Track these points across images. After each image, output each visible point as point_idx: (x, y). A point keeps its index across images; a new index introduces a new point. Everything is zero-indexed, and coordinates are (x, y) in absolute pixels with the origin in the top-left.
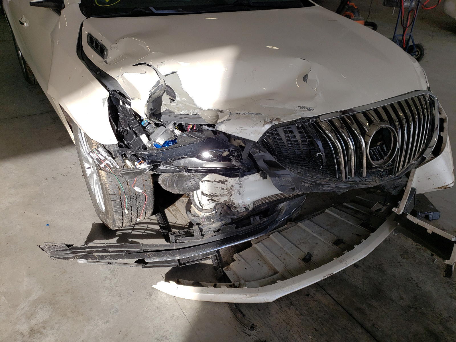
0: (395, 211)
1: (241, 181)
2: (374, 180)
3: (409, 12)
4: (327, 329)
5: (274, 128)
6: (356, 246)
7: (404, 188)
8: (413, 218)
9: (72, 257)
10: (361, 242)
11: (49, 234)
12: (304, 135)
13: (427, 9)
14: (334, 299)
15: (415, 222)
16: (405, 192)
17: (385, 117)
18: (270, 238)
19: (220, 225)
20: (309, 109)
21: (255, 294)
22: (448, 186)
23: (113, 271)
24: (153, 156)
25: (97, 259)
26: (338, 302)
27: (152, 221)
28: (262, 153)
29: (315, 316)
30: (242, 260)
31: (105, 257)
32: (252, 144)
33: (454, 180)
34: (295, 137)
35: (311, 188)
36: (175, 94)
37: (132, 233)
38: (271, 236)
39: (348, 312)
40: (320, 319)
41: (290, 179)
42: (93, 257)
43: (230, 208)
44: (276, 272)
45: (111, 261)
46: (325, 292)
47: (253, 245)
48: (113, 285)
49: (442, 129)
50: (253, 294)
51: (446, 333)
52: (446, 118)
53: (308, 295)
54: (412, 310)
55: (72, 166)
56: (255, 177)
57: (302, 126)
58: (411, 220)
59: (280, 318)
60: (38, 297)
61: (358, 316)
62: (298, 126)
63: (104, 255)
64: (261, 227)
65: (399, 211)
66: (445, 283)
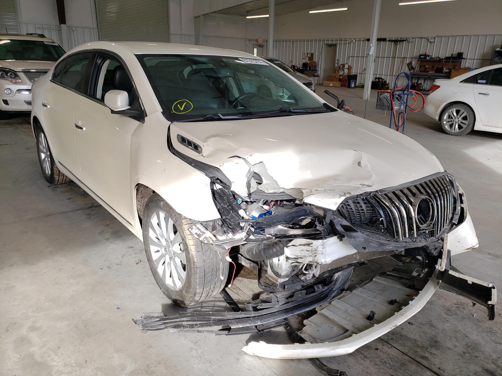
0: (439, 268)
1: (323, 243)
2: (421, 241)
3: (400, 114)
4: (401, 374)
5: (346, 200)
6: (410, 302)
7: (442, 250)
8: (454, 273)
9: (164, 328)
10: (414, 299)
11: (123, 316)
12: (368, 205)
13: (415, 111)
14: (400, 351)
15: (456, 276)
16: (444, 252)
17: (423, 191)
18: (332, 305)
19: (292, 293)
20: (369, 186)
21: (337, 347)
22: (475, 247)
23: (196, 343)
24: (259, 223)
25: (188, 327)
26: (404, 352)
27: (217, 299)
28: (340, 219)
29: (388, 365)
30: (313, 325)
31: (195, 326)
32: (331, 212)
33: (478, 242)
34: (361, 206)
35: (377, 248)
36: (261, 178)
37: (202, 310)
38: (332, 302)
39: (414, 360)
40: (393, 367)
41: (362, 240)
42: (184, 327)
43: (298, 277)
44: (347, 331)
45: (200, 329)
46: (390, 346)
47: (318, 312)
48: (200, 354)
49: (462, 202)
50: (335, 347)
51: (498, 370)
52: (463, 193)
53: (377, 349)
54: (467, 354)
55: (123, 256)
56: (333, 240)
57: (366, 198)
58: (453, 274)
59: (359, 369)
60: (133, 369)
61: (424, 362)
62: (363, 198)
63: (193, 324)
64: (323, 296)
65: (442, 268)
66: (487, 332)
